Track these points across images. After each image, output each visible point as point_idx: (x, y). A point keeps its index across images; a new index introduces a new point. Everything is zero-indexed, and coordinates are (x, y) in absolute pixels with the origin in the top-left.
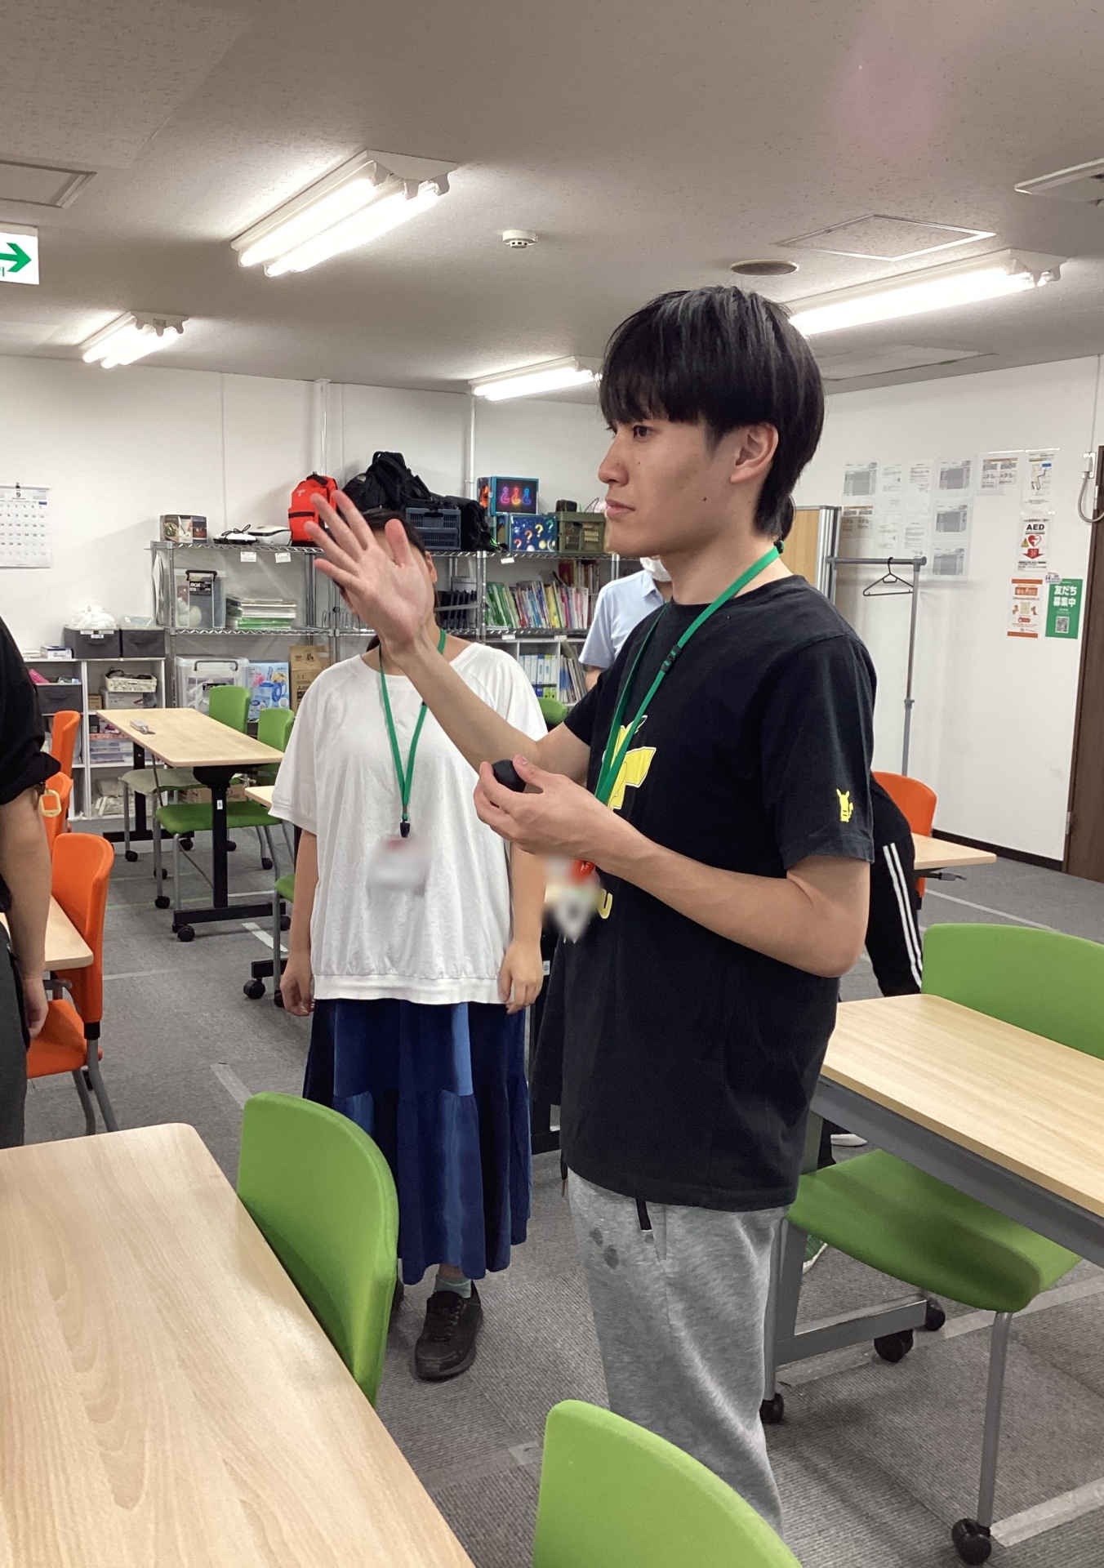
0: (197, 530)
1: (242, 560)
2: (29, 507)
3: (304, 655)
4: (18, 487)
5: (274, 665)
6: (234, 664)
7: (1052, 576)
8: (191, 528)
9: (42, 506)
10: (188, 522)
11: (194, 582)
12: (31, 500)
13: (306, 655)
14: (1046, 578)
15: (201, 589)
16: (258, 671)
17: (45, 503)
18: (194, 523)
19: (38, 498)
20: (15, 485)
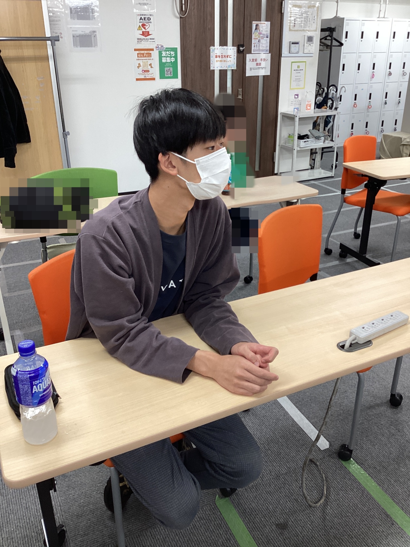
7: (160, 46)
14: (156, 48)
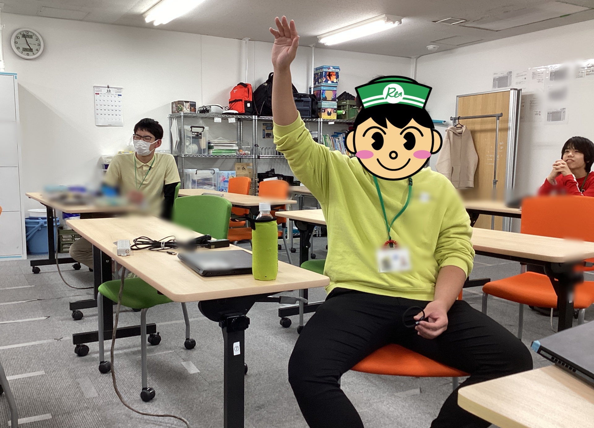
0: (192, 108)
1: (215, 122)
2: (113, 97)
3: (241, 167)
4: (108, 87)
5: (230, 172)
6: (213, 171)
8: (189, 107)
9: (119, 96)
10: (188, 104)
11: (194, 132)
12: (114, 93)
13: (242, 167)
15: (197, 135)
16: (223, 174)
17: (121, 95)
18: (190, 104)
19: (118, 92)
20: (107, 86)
